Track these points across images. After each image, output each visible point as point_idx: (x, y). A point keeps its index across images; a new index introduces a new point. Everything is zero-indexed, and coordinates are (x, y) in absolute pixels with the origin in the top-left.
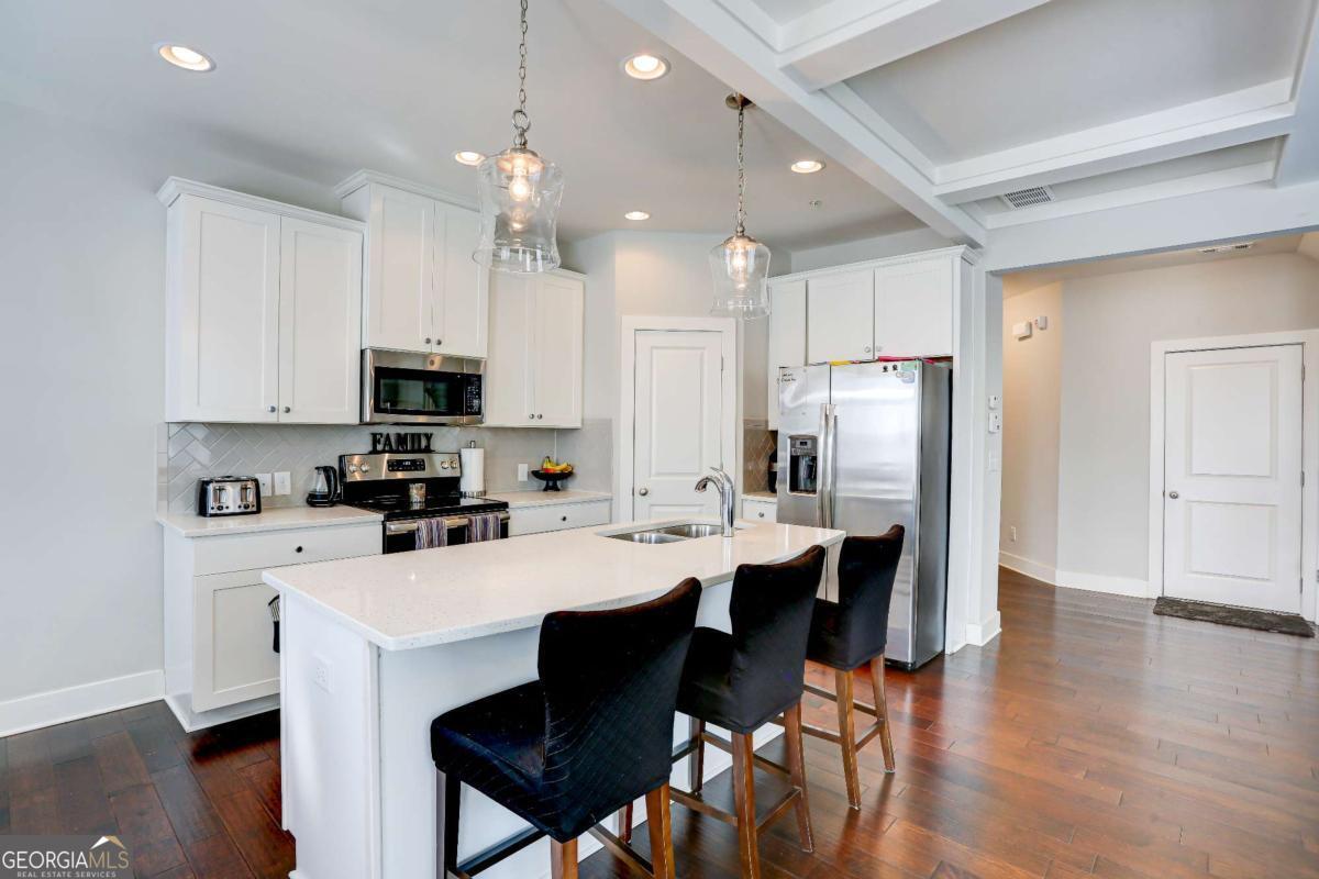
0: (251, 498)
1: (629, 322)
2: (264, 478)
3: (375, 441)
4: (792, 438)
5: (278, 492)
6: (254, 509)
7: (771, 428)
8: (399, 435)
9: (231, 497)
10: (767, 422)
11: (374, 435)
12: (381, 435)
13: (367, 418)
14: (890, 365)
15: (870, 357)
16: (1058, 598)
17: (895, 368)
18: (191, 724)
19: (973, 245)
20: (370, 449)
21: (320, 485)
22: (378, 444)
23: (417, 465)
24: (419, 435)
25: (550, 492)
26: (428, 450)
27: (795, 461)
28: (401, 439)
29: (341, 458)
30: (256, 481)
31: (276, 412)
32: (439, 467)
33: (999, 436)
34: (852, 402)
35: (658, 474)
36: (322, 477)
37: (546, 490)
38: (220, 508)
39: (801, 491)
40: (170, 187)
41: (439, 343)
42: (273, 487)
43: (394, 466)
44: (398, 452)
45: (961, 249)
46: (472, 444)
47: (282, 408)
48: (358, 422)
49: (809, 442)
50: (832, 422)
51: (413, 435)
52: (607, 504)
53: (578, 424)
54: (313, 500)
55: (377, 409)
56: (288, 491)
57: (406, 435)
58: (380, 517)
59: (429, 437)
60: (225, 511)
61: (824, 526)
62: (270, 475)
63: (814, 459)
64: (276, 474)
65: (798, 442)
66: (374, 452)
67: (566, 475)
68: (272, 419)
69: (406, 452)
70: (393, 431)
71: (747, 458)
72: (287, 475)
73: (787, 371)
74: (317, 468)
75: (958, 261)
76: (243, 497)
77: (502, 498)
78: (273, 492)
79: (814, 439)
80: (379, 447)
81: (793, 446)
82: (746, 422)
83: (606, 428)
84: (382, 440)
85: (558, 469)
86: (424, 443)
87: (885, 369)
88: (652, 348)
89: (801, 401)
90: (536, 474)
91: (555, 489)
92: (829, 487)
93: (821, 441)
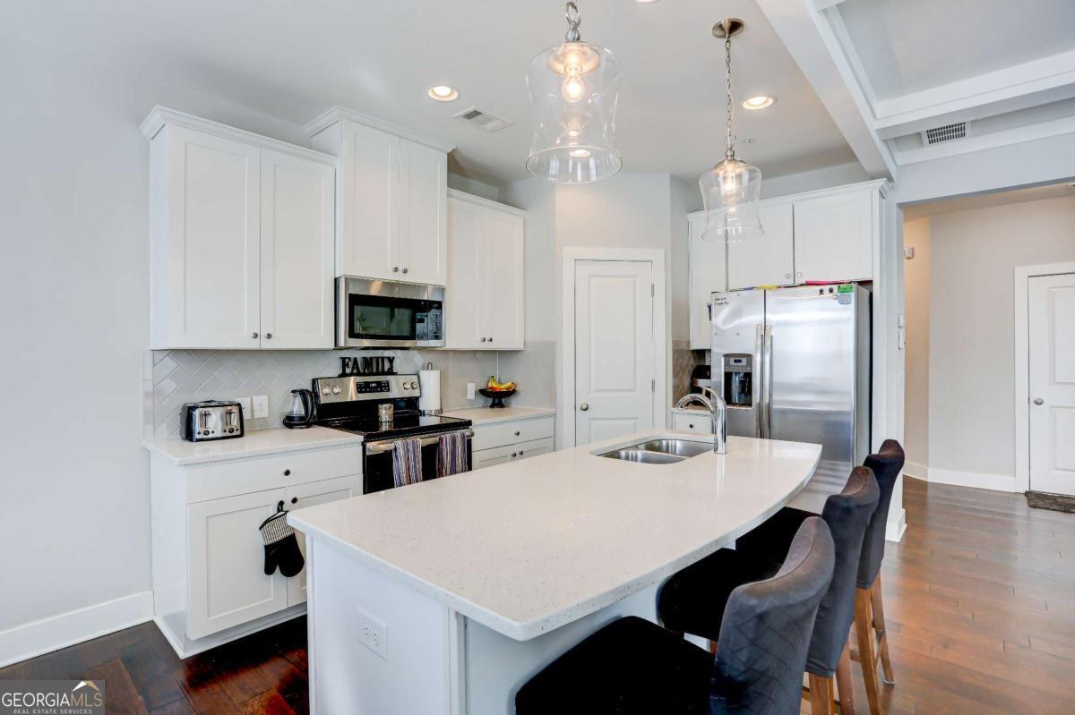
0: (235, 422)
1: (569, 253)
2: (245, 403)
3: (345, 365)
4: (726, 356)
5: (256, 416)
6: (238, 433)
7: (695, 346)
8: (365, 359)
9: (215, 422)
10: (689, 342)
11: (343, 359)
12: (349, 359)
13: (342, 343)
14: (826, 288)
15: (790, 282)
16: (930, 492)
17: (831, 291)
18: (185, 650)
19: (889, 179)
20: (340, 372)
21: (297, 408)
22: (349, 368)
23: (383, 387)
24: (383, 359)
25: (496, 409)
26: (391, 372)
27: (728, 376)
28: (367, 362)
29: (314, 381)
30: (239, 405)
31: (258, 339)
32: (397, 389)
33: (903, 352)
34: (787, 324)
35: (596, 391)
36: (299, 400)
37: (492, 406)
38: (207, 433)
39: (735, 404)
40: (155, 117)
41: (405, 271)
42: (252, 410)
43: (362, 388)
44: (364, 374)
45: (882, 182)
46: (429, 366)
47: (264, 334)
48: (332, 346)
49: (744, 360)
50: (768, 343)
51: (377, 358)
52: (552, 420)
53: (520, 346)
54: (290, 422)
55: (352, 334)
56: (265, 414)
57: (371, 358)
58: (360, 438)
59: (391, 360)
60: (211, 436)
61: (762, 436)
62: (249, 399)
63: (748, 376)
64: (255, 398)
65: (732, 360)
66: (344, 375)
67: (511, 393)
68: (254, 345)
69: (371, 374)
70: (360, 355)
71: (675, 375)
72: (264, 398)
73: (719, 296)
74: (293, 392)
75: (877, 193)
76: (227, 422)
77: (465, 416)
78: (252, 415)
79: (749, 357)
80: (348, 371)
81: (727, 364)
82: (674, 342)
83: (548, 351)
84: (351, 364)
85: (503, 387)
86: (387, 366)
87: (821, 291)
88: (590, 276)
89: (737, 322)
90: (483, 392)
91: (501, 406)
92: (766, 401)
93: (757, 359)
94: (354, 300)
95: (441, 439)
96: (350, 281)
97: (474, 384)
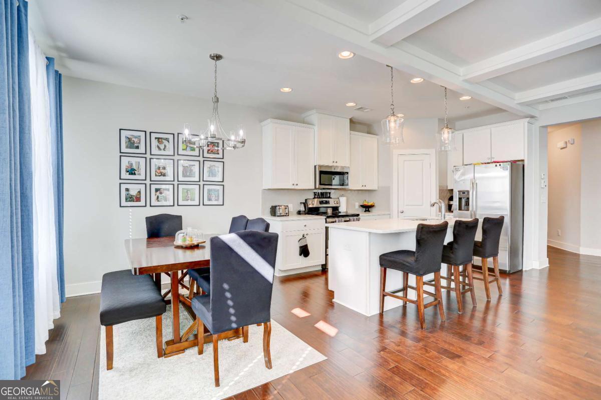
0: (287, 212)
1: (396, 152)
3: (315, 195)
4: (459, 191)
6: (287, 215)
7: (449, 188)
9: (282, 211)
10: (447, 186)
11: (315, 193)
12: (317, 192)
13: (317, 187)
14: (498, 164)
15: (490, 161)
16: (581, 258)
17: (500, 165)
19: (532, 117)
20: (314, 197)
21: (302, 208)
22: (316, 196)
23: (327, 202)
24: (327, 193)
25: (367, 212)
26: (329, 197)
27: (460, 199)
28: (322, 194)
29: (306, 200)
30: (288, 206)
31: (294, 186)
32: (332, 203)
34: (483, 178)
35: (407, 205)
36: (303, 205)
37: (365, 211)
39: (463, 210)
40: (268, 121)
41: (336, 162)
43: (321, 203)
44: (321, 198)
45: (528, 119)
46: (342, 196)
47: (296, 184)
48: (314, 188)
49: (466, 193)
50: (475, 186)
51: (325, 193)
53: (376, 188)
54: (299, 213)
55: (320, 184)
56: (293, 210)
57: (323, 192)
58: (325, 217)
59: (330, 193)
60: (280, 215)
63: (468, 198)
64: (291, 205)
65: (461, 193)
66: (315, 198)
67: (372, 206)
68: (293, 188)
69: (324, 198)
70: (320, 191)
72: (294, 205)
73: (456, 168)
74: (301, 203)
75: (526, 123)
76: (285, 211)
77: (357, 213)
78: (290, 210)
79: (468, 192)
81: (459, 194)
82: (439, 186)
83: (387, 191)
84: (317, 194)
85: (370, 204)
86: (328, 195)
87: (496, 166)
88: (405, 161)
89: (463, 178)
90: (363, 206)
91: (369, 211)
92: (474, 209)
93: (471, 193)
94: (321, 173)
96: (320, 166)
97: (358, 203)
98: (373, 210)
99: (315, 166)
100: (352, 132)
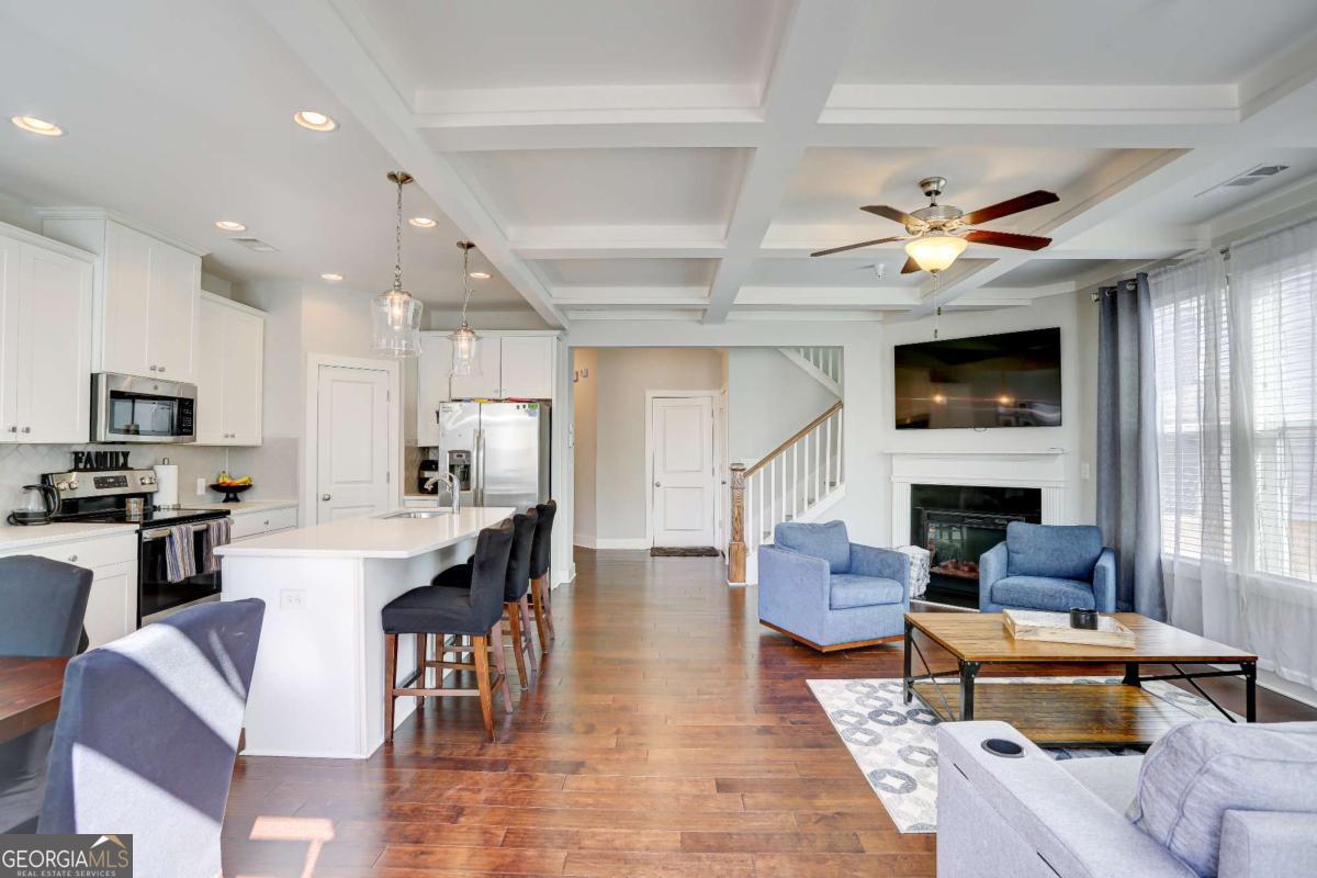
1: (314, 359)
3: (77, 460)
4: (450, 452)
7: (422, 444)
8: (98, 454)
10: (417, 441)
11: (76, 454)
12: (83, 453)
13: (101, 438)
14: (521, 405)
15: (497, 396)
16: (598, 555)
17: (524, 406)
19: (562, 329)
20: (73, 467)
21: (33, 505)
22: (80, 463)
23: (121, 482)
24: (117, 453)
25: (231, 503)
26: (125, 467)
27: (452, 467)
28: (101, 457)
29: (46, 476)
31: (14, 433)
32: (135, 484)
33: (573, 449)
34: (496, 424)
35: (342, 483)
36: (35, 496)
37: (226, 501)
41: (163, 369)
43: (100, 483)
44: (98, 469)
45: (557, 332)
46: (164, 461)
47: (23, 428)
48: (83, 440)
49: (464, 455)
50: (482, 442)
51: (111, 453)
52: (294, 510)
53: (259, 443)
54: (21, 519)
55: (111, 429)
57: (105, 453)
58: (134, 528)
59: (126, 455)
63: (467, 467)
65: (455, 455)
66: (77, 469)
67: (245, 487)
68: (9, 438)
69: (106, 469)
71: (406, 468)
73: (445, 405)
74: (26, 488)
75: (555, 340)
79: (468, 453)
80: (81, 466)
81: (451, 458)
82: (405, 440)
83: (289, 451)
84: (84, 458)
85: (239, 482)
86: (121, 460)
87: (518, 407)
88: (334, 381)
90: (217, 488)
91: (236, 500)
92: (481, 486)
93: (474, 454)
94: (115, 395)
95: (209, 527)
96: (111, 377)
97: (203, 480)
98: (245, 496)
99: (94, 378)
100: (208, 294)
